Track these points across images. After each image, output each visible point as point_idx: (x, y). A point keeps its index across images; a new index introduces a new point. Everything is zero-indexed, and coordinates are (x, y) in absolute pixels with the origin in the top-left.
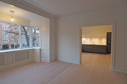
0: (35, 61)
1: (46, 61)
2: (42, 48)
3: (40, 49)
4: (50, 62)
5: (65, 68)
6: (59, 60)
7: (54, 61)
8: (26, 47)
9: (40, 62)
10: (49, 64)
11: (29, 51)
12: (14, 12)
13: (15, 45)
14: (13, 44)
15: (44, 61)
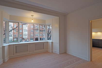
0: (48, 51)
1: (56, 53)
2: (53, 42)
3: (52, 42)
4: (59, 54)
5: (73, 61)
6: (68, 53)
7: (62, 53)
8: (42, 40)
9: (52, 52)
10: (58, 55)
11: (44, 43)
12: (33, 16)
13: (42, 38)
14: (41, 37)
15: (55, 52)
